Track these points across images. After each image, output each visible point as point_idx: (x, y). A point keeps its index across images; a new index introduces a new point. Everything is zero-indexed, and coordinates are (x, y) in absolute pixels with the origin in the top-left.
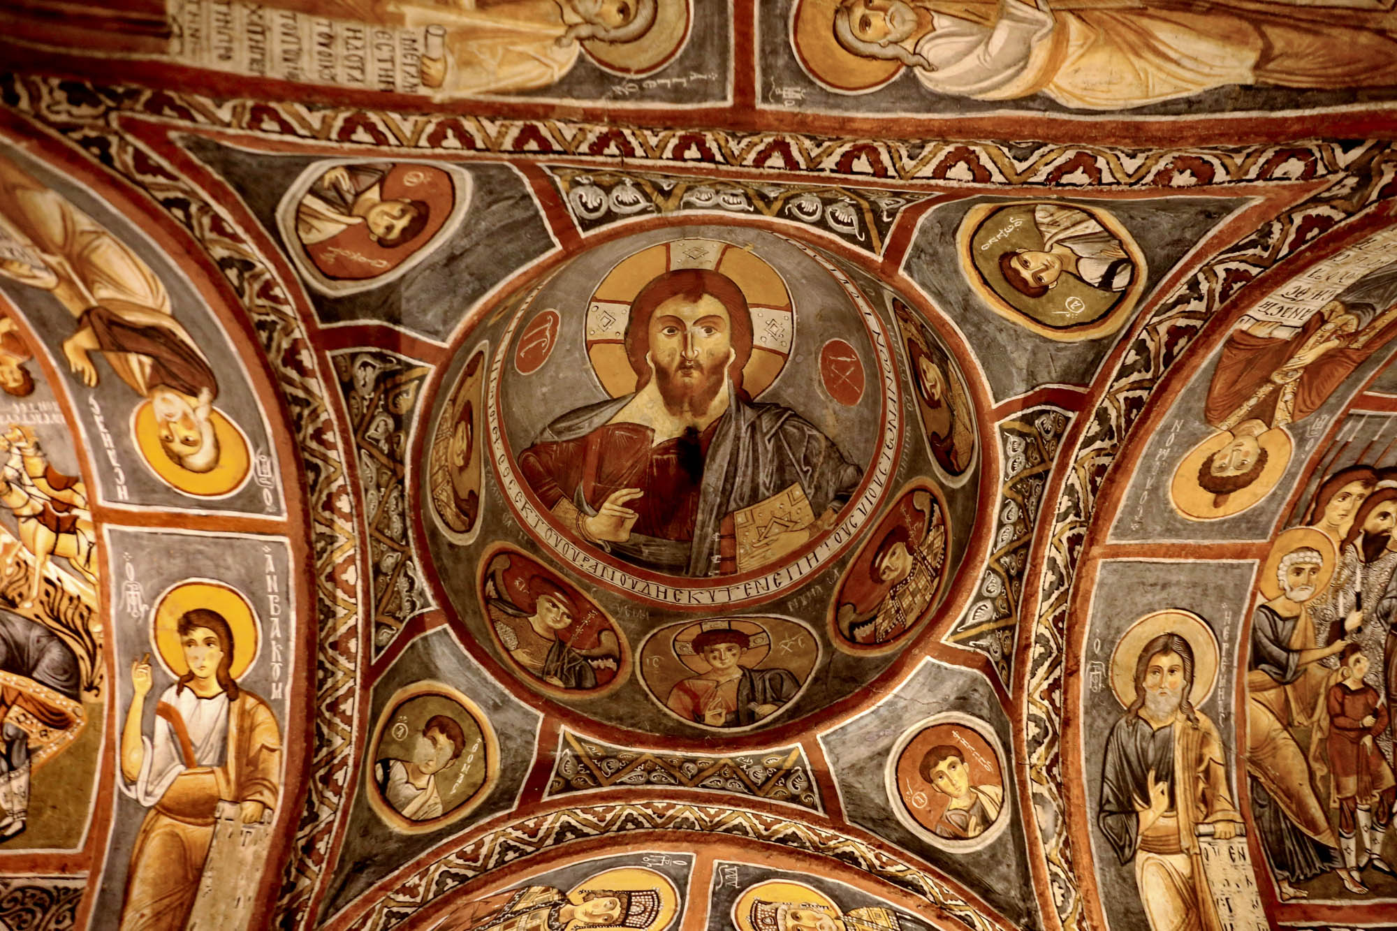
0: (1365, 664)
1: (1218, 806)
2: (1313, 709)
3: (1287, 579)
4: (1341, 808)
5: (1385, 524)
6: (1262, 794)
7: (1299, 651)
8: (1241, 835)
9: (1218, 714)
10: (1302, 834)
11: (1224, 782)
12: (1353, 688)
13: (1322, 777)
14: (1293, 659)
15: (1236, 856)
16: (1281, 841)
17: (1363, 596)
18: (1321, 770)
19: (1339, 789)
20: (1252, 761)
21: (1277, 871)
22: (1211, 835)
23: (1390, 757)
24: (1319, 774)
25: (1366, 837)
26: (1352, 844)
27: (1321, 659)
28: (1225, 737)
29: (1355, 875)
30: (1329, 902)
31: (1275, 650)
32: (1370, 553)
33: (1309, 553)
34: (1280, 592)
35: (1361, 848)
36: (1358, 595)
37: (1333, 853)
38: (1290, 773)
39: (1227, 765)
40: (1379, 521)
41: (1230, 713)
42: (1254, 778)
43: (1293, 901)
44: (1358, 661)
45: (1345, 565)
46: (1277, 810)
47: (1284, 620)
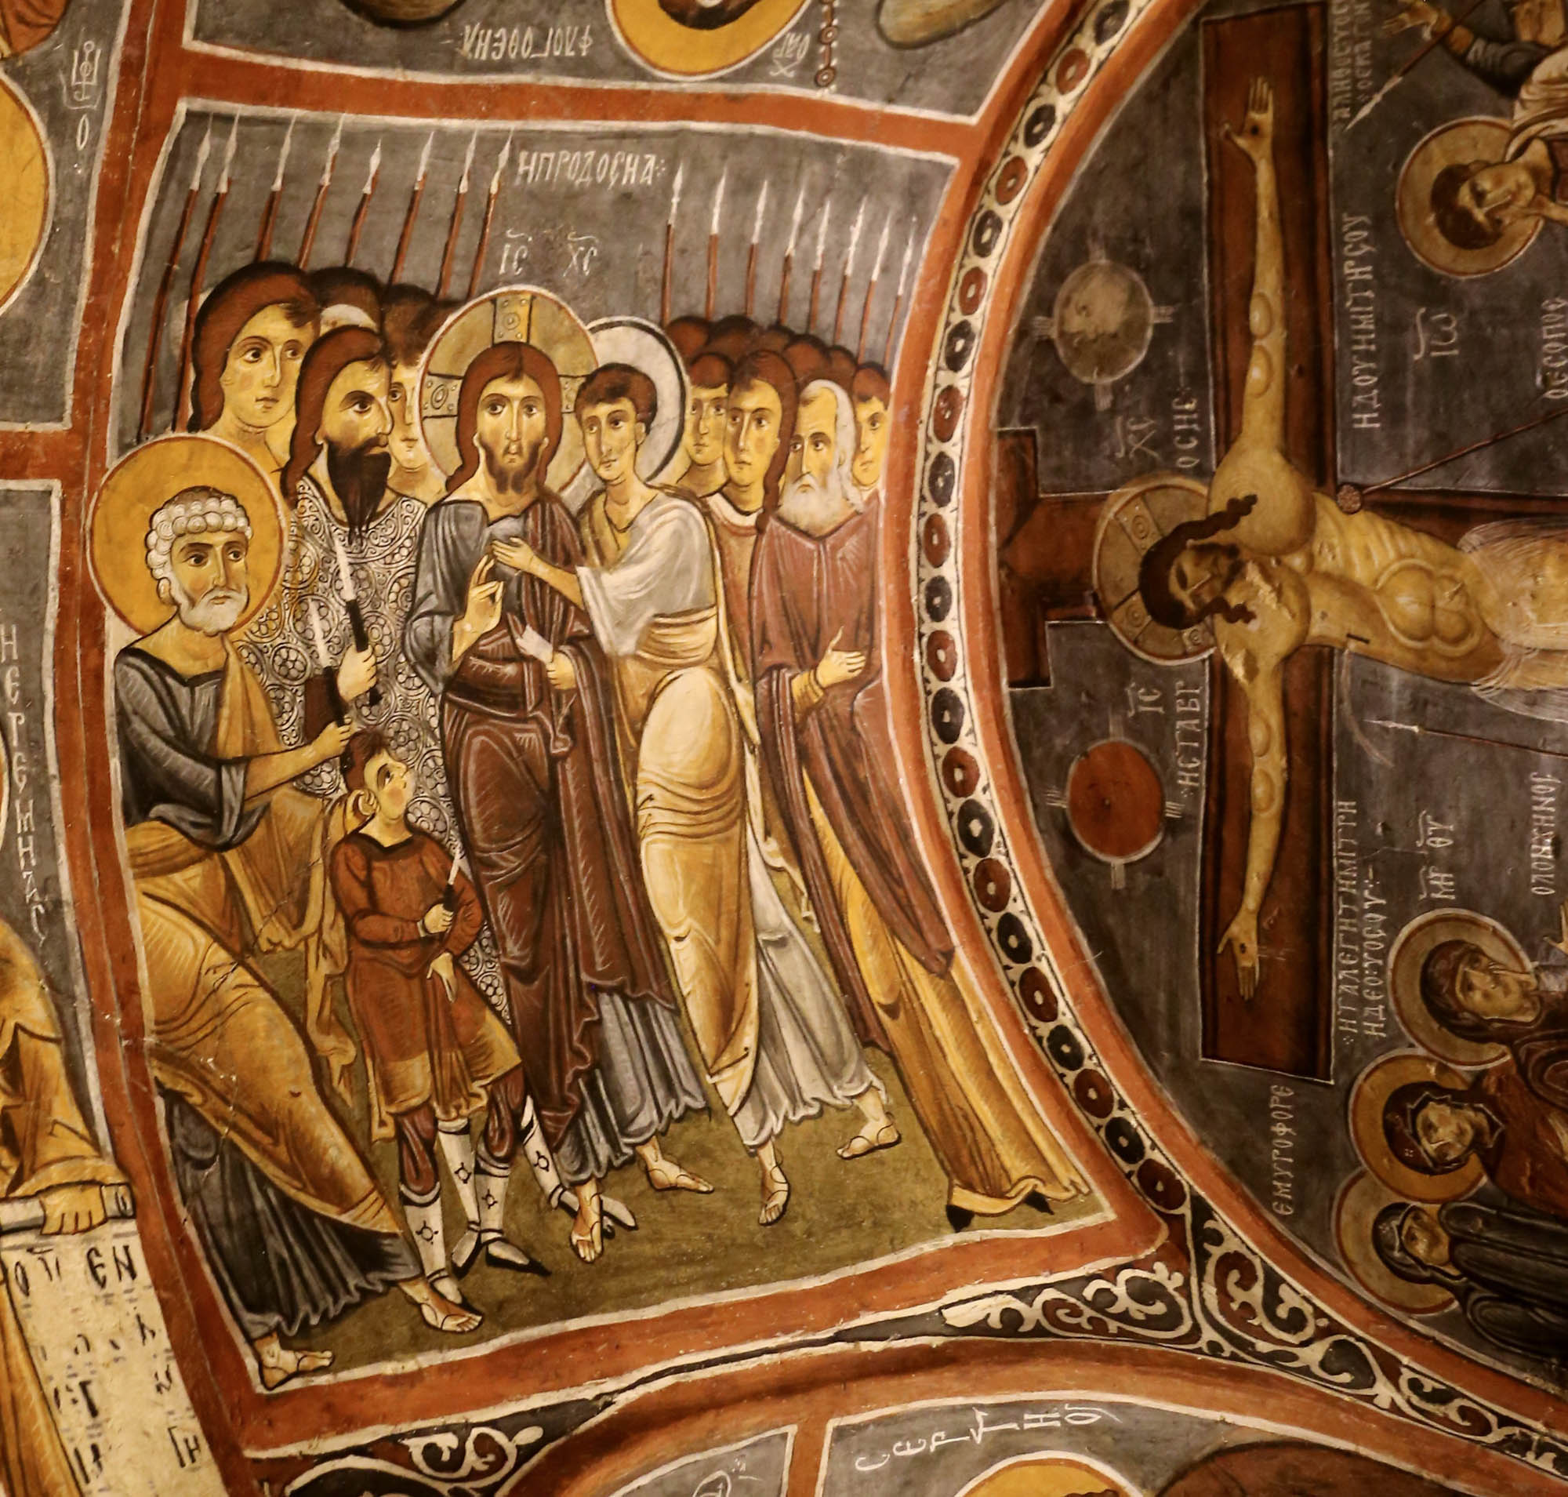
0: (403, 780)
1: (50, 1151)
2: (302, 905)
3: (177, 577)
4: (400, 1136)
5: (369, 424)
6: (201, 1135)
7: (244, 762)
8: (122, 1217)
9: (25, 907)
10: (309, 1214)
11: (64, 1086)
12: (387, 841)
13: (346, 1068)
14: (232, 782)
15: (109, 1272)
16: (255, 1241)
17: (365, 610)
18: (341, 1053)
19: (389, 1092)
20: (165, 1057)
21: (248, 1317)
22: (37, 1226)
23: (500, 1000)
24: (336, 1063)
25: (466, 1193)
26: (434, 1216)
27: (299, 777)
28: (52, 965)
29: (448, 1287)
30: (389, 1368)
31: (185, 765)
32: (355, 498)
33: (212, 504)
34: (166, 612)
35: (455, 1223)
36: (353, 608)
37: (388, 1246)
38: (264, 1070)
39: (67, 1039)
40: (351, 414)
41: (58, 903)
42: (174, 1098)
43: (295, 1384)
44: (384, 773)
45: (303, 534)
46: (239, 1167)
47: (192, 682)
